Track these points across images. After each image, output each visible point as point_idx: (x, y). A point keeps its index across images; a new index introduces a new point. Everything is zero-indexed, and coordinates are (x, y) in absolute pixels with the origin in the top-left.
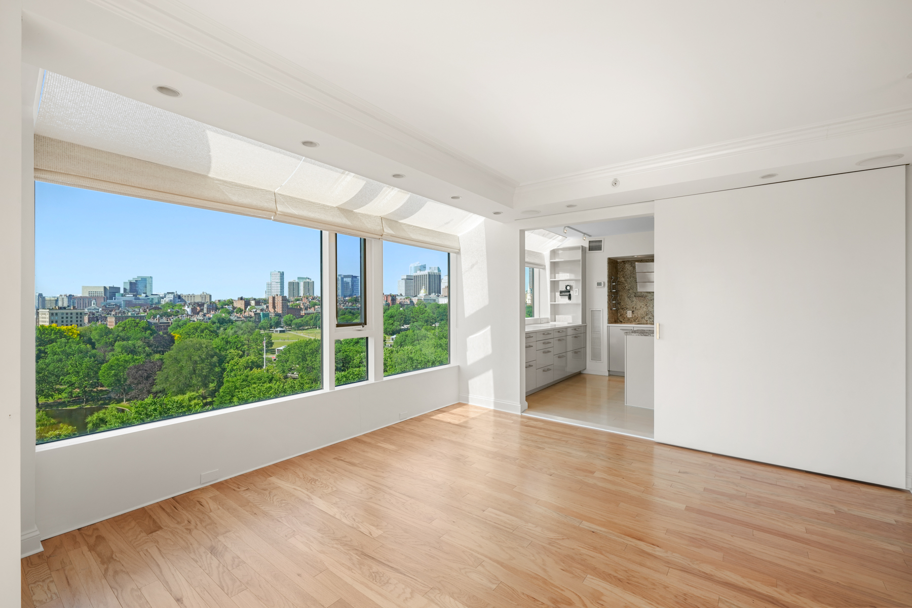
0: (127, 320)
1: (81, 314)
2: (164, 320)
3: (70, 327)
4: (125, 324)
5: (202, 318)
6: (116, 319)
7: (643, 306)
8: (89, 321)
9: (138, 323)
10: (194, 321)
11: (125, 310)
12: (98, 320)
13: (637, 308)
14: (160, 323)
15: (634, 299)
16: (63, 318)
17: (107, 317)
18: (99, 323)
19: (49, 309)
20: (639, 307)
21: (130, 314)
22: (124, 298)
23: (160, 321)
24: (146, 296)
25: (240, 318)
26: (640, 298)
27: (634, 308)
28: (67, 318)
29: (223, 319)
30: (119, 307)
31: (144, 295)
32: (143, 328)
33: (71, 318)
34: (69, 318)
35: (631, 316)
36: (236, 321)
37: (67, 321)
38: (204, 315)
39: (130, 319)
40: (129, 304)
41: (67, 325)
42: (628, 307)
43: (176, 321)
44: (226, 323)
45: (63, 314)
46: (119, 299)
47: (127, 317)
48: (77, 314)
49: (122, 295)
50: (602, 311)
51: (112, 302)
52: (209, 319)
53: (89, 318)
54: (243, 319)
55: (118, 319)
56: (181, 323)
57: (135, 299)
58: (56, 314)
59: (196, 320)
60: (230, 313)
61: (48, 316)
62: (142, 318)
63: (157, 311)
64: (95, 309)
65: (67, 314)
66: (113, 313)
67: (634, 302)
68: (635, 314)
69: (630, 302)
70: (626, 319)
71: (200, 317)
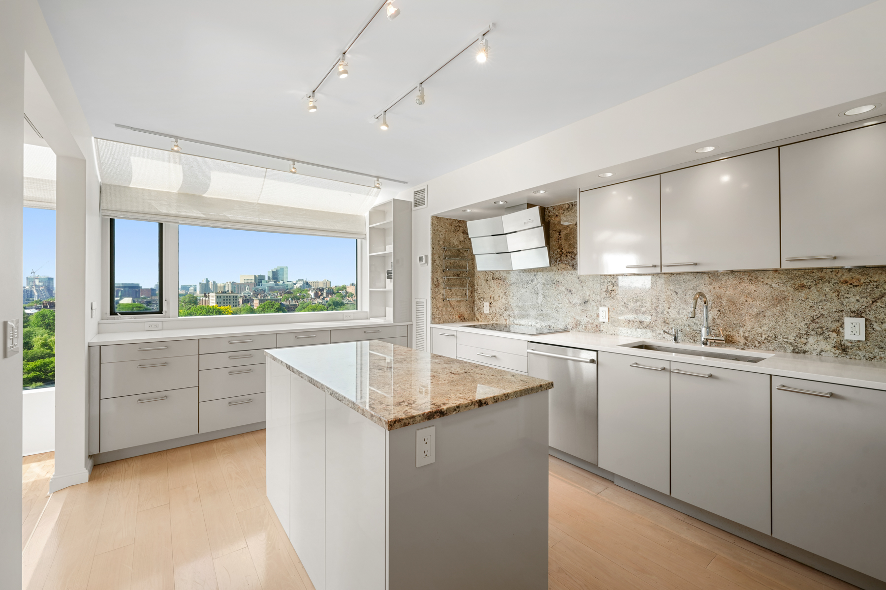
0: (266, 302)
1: (236, 297)
2: (294, 303)
3: (226, 307)
4: (265, 305)
5: (321, 301)
6: (259, 301)
7: (501, 295)
8: (243, 303)
9: (273, 305)
10: (315, 303)
11: (268, 294)
12: (248, 302)
13: (495, 298)
14: (291, 305)
15: (492, 283)
16: (224, 300)
17: (253, 300)
18: (249, 305)
19: (216, 293)
20: (497, 296)
21: (269, 297)
22: (268, 284)
23: (291, 304)
24: (284, 283)
25: (351, 301)
26: (499, 281)
27: (492, 298)
28: (227, 300)
29: (337, 302)
30: (265, 291)
31: (281, 282)
32: (277, 309)
33: (230, 300)
34: (228, 300)
35: (488, 312)
36: (347, 304)
37: (227, 303)
38: (323, 299)
39: (268, 301)
40: (271, 289)
41: (224, 306)
42: (485, 296)
43: (301, 304)
44: (340, 305)
45: (224, 297)
46: (265, 286)
47: (267, 300)
48: (234, 297)
49: (267, 282)
50: (425, 303)
51: (260, 287)
52: (327, 302)
53: (243, 300)
54: (353, 302)
55: (261, 301)
56: (304, 305)
57: (276, 285)
58: (220, 297)
59: (317, 303)
60: (343, 297)
61: (215, 298)
62: (277, 300)
63: (289, 295)
64: (248, 293)
65: (227, 297)
66: (259, 297)
67: (492, 289)
68: (493, 308)
69: (487, 288)
70: (483, 316)
71: (320, 300)
